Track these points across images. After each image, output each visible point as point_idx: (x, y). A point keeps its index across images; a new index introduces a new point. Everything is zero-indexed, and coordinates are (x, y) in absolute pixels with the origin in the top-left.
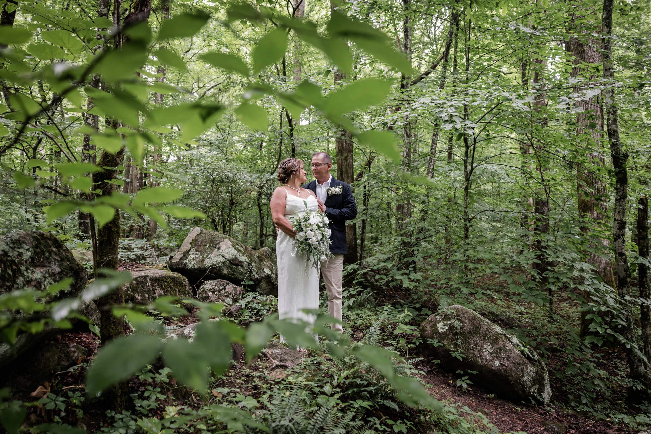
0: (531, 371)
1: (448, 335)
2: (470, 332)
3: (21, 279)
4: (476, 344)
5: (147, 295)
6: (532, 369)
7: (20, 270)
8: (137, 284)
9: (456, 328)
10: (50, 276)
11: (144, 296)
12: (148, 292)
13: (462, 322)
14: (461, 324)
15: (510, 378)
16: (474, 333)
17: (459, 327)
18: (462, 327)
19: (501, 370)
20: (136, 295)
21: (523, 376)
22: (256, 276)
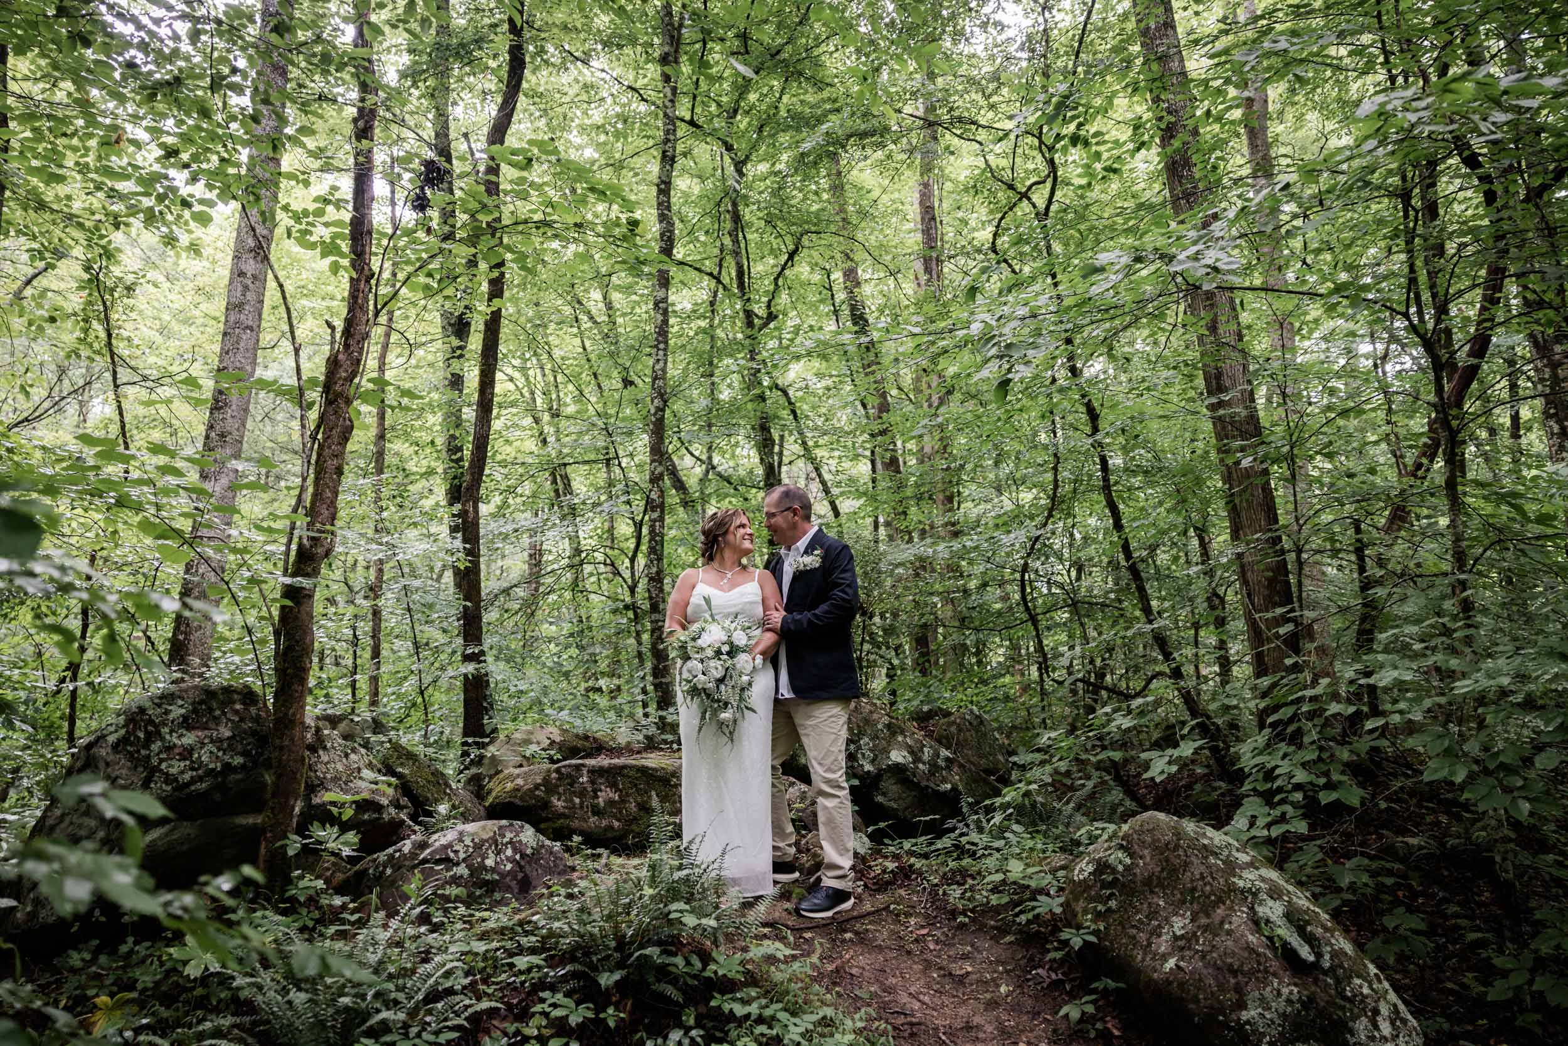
0: (1279, 994)
1: (1090, 888)
2: (1148, 882)
3: (159, 743)
4: (1153, 914)
5: (577, 800)
6: (1285, 991)
7: (159, 733)
8: (559, 779)
9: (1114, 870)
10: (212, 741)
11: (572, 801)
12: (582, 794)
13: (1131, 855)
14: (1128, 861)
15: (1192, 1006)
16: (1160, 885)
17: (1120, 868)
18: (1127, 868)
19: (1170, 983)
20: (554, 800)
21: (1242, 1005)
22: (868, 767)
